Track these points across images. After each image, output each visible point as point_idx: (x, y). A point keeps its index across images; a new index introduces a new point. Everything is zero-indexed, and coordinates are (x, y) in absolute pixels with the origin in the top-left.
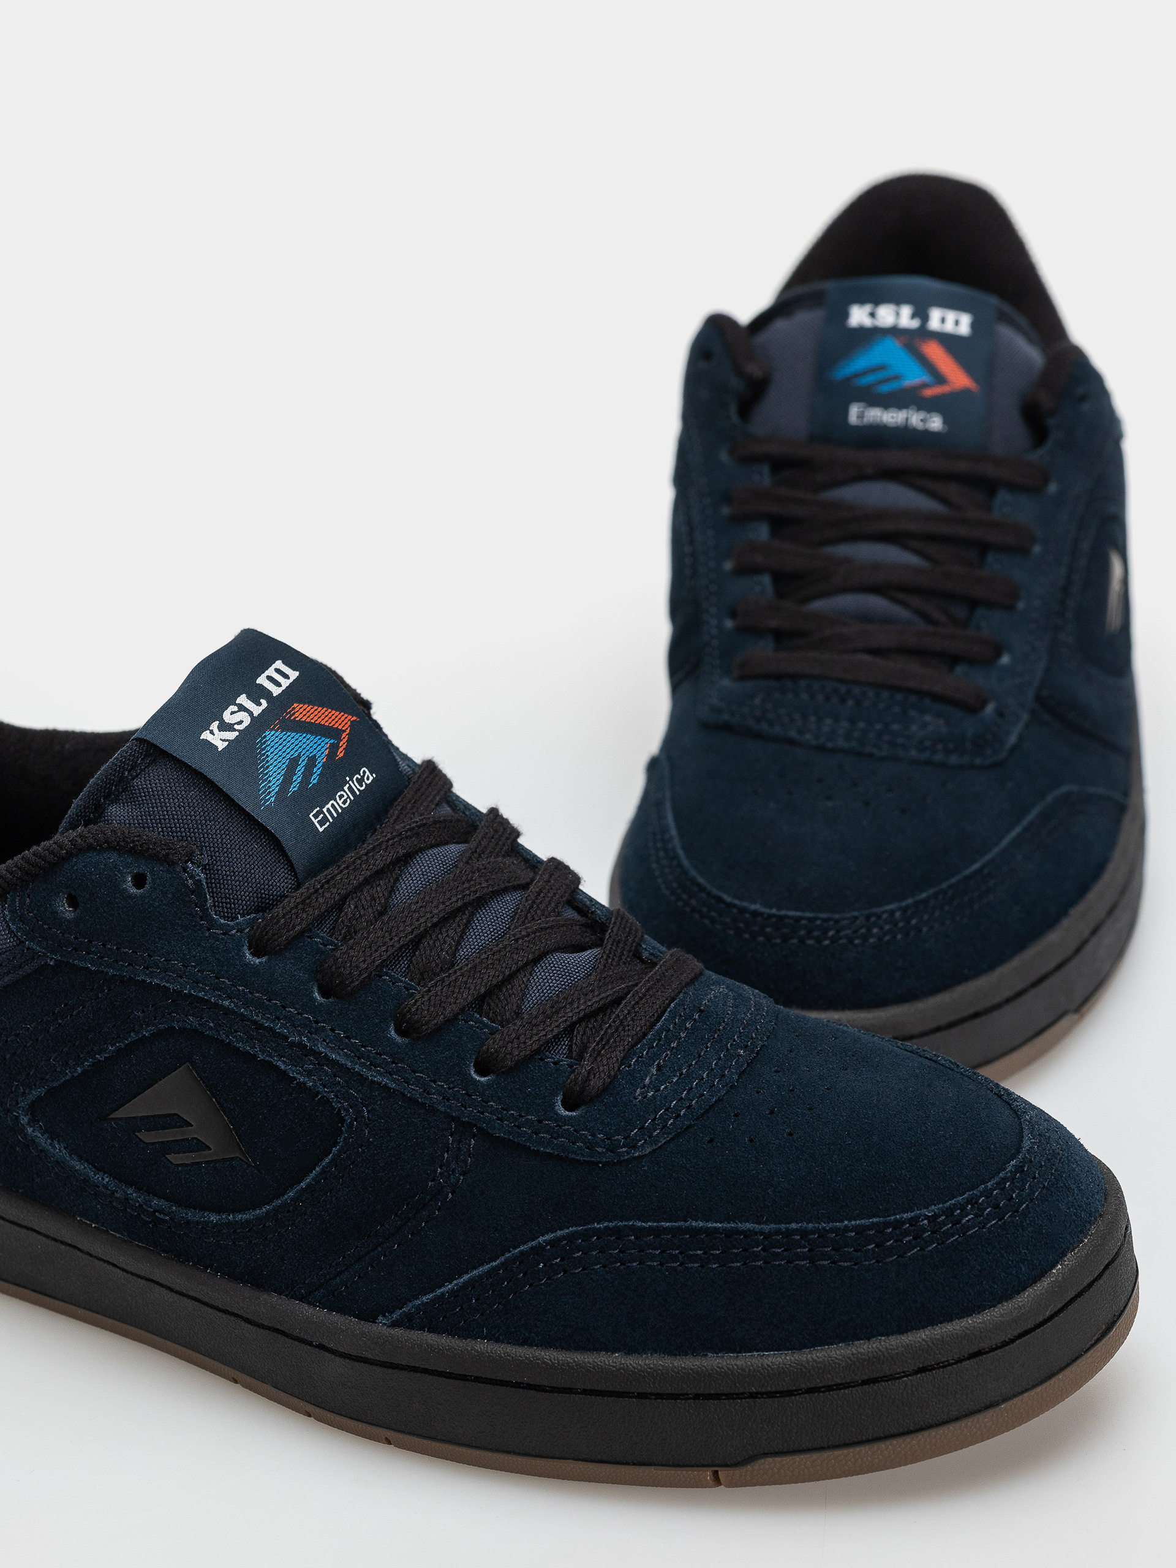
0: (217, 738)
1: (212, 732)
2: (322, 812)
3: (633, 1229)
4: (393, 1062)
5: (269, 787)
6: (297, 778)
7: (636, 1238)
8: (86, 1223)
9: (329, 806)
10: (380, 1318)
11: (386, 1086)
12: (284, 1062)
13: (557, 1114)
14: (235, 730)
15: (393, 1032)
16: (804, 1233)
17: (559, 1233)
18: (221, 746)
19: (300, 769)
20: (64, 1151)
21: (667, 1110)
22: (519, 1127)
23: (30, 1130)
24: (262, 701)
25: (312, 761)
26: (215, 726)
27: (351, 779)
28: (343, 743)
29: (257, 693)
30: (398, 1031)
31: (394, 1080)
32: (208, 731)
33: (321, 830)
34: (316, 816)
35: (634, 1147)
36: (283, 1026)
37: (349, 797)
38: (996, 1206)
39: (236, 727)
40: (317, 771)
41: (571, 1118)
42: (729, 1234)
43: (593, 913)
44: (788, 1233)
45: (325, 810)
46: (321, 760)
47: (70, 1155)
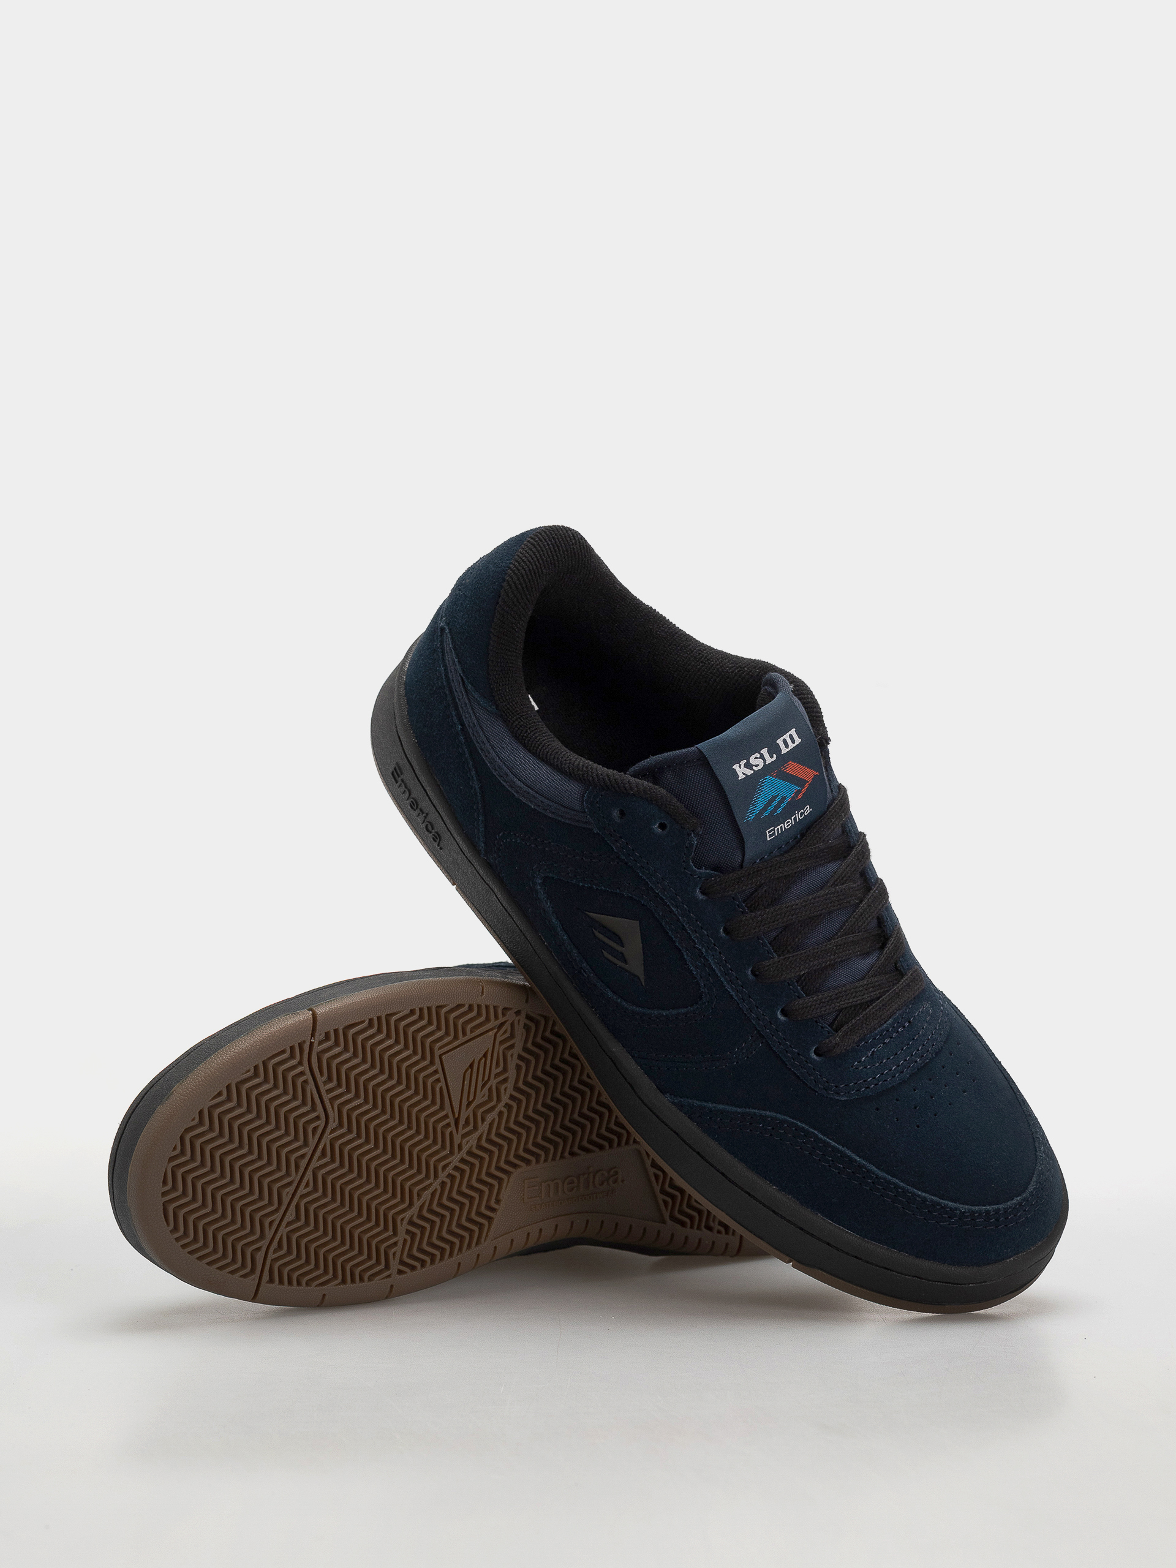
0: (741, 771)
1: (740, 767)
2: (774, 830)
3: (816, 1136)
4: (742, 986)
5: (754, 810)
6: (771, 808)
7: (814, 1141)
8: (542, 939)
9: (779, 827)
10: (668, 1094)
11: (732, 996)
12: (687, 954)
13: (809, 1055)
14: (753, 770)
15: (750, 973)
16: (897, 1186)
17: (779, 1116)
18: (741, 777)
19: (775, 803)
20: (551, 909)
21: (864, 1081)
22: (787, 1052)
23: (539, 887)
24: (774, 755)
25: (784, 798)
26: (743, 762)
27: (798, 813)
28: (804, 791)
29: (774, 749)
30: (753, 972)
31: (737, 996)
32: (738, 765)
33: (768, 839)
34: (769, 832)
35: (838, 1094)
36: (696, 937)
37: (792, 823)
38: (997, 1220)
39: (754, 768)
40: (783, 806)
41: (815, 1060)
42: (860, 1166)
43: (884, 926)
44: (889, 1182)
45: (776, 829)
46: (788, 800)
47: (553, 913)
